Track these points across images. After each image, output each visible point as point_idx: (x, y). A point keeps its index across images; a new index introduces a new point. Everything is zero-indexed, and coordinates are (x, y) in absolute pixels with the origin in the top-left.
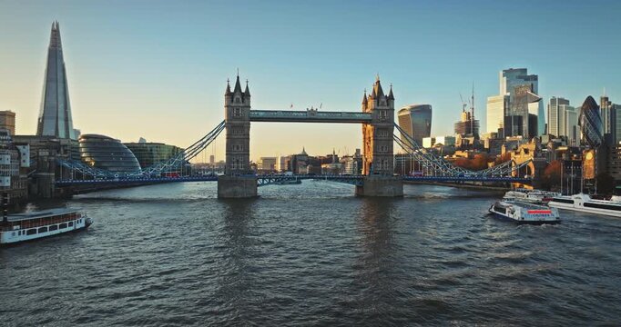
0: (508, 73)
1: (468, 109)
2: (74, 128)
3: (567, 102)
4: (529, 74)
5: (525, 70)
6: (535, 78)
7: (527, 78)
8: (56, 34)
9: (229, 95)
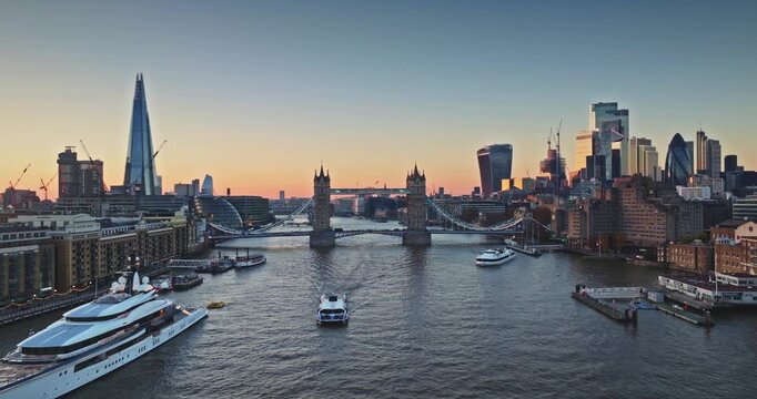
0: (597, 107)
1: (554, 147)
2: (158, 174)
3: (649, 142)
4: (619, 109)
5: (616, 104)
6: (626, 113)
7: (618, 113)
8: (140, 85)
9: (317, 179)
